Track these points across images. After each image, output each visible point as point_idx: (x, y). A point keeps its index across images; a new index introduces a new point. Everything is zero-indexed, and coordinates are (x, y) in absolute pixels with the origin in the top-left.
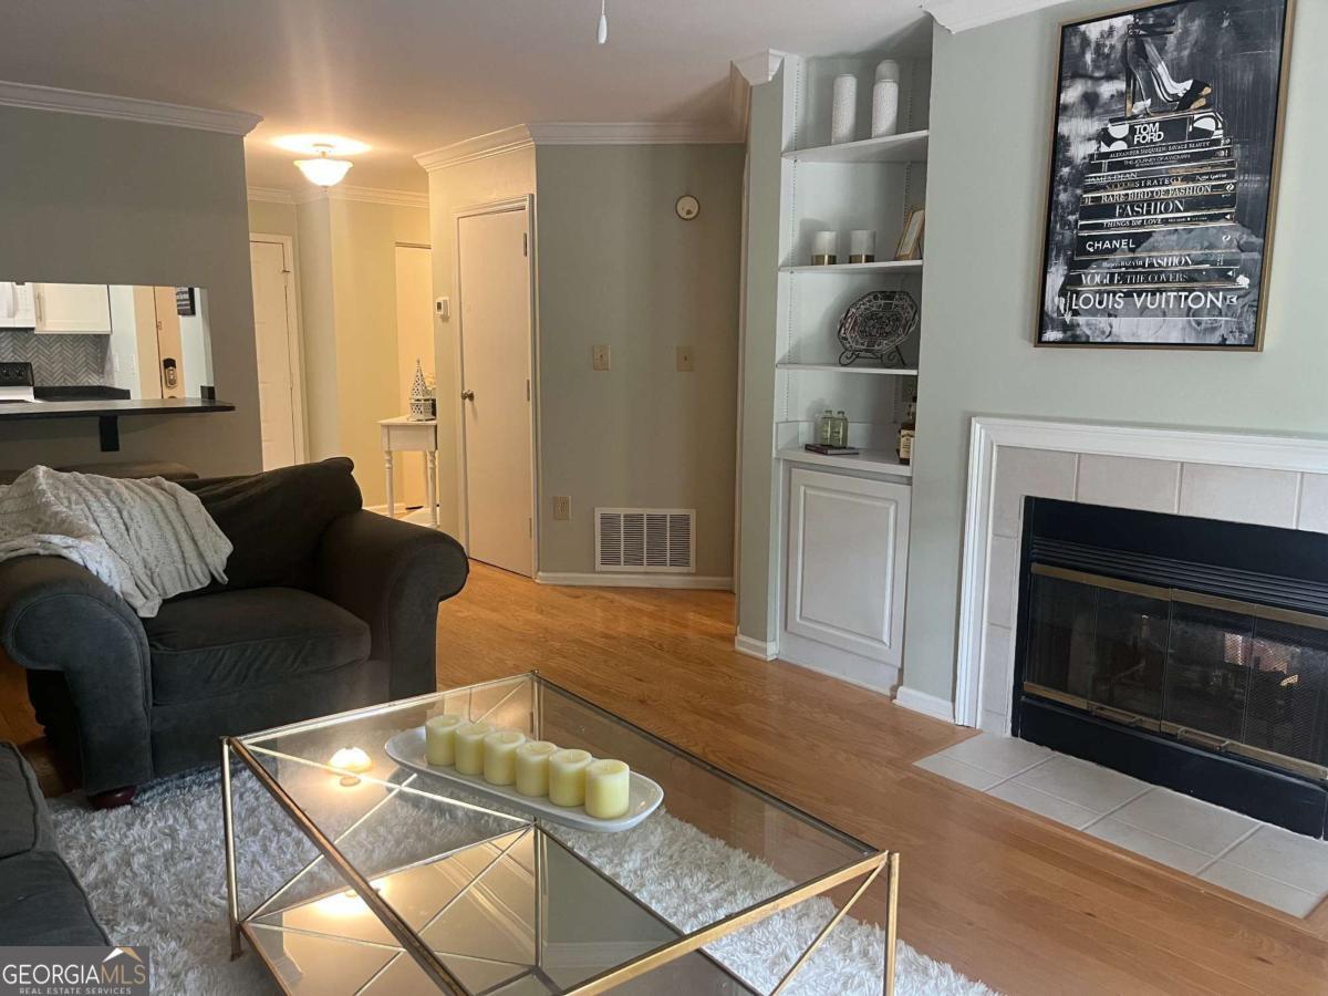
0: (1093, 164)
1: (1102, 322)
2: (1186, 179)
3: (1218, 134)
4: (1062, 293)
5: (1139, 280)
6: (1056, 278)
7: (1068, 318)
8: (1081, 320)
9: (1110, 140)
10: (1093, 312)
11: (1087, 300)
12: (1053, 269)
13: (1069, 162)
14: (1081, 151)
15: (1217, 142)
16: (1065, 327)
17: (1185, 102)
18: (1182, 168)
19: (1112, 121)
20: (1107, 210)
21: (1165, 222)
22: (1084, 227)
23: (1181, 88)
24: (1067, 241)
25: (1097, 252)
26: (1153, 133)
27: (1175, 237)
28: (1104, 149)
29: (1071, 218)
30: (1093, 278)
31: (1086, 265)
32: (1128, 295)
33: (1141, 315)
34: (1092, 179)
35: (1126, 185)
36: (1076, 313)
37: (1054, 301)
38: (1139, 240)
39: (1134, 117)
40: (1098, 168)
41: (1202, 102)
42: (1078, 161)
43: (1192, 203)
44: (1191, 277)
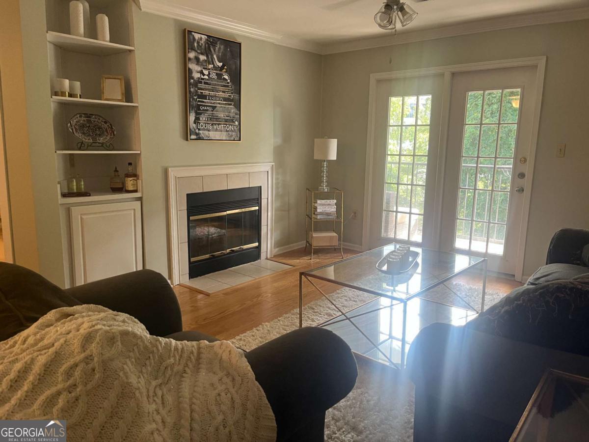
0: (200, 81)
1: (206, 133)
2: (224, 92)
3: (229, 81)
4: (195, 122)
5: (214, 120)
6: (192, 117)
7: (197, 131)
8: (201, 132)
9: (204, 75)
10: (204, 130)
11: (202, 126)
12: (191, 114)
13: (193, 78)
14: (196, 76)
15: (228, 83)
16: (197, 134)
17: (222, 68)
18: (222, 88)
20: (204, 97)
21: (219, 103)
22: (199, 101)
23: (220, 64)
24: (194, 105)
25: (203, 110)
26: (213, 76)
27: (222, 108)
28: (202, 77)
29: (195, 97)
30: (203, 118)
31: (200, 114)
32: (212, 125)
33: (216, 131)
34: (200, 85)
35: (209, 90)
36: (199, 130)
37: (192, 125)
38: (214, 108)
39: (209, 69)
40: (201, 83)
41: (225, 70)
42: (195, 79)
43: (225, 99)
44: (226, 121)
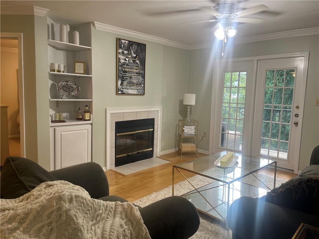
0: (124, 64)
1: (127, 90)
3: (139, 64)
4: (121, 85)
5: (131, 84)
6: (119, 82)
7: (122, 89)
8: (124, 90)
9: (126, 61)
10: (125, 89)
11: (124, 87)
12: (119, 81)
13: (120, 62)
14: (122, 61)
16: (122, 91)
18: (135, 68)
19: (126, 57)
20: (126, 72)
21: (134, 75)
22: (123, 74)
23: (135, 55)
24: (121, 76)
25: (125, 79)
26: (131, 61)
27: (135, 78)
28: (125, 62)
29: (121, 72)
30: (125, 83)
31: (124, 81)
32: (130, 86)
33: (132, 90)
34: (124, 66)
35: (129, 68)
37: (119, 86)
38: (131, 78)
39: (129, 58)
41: (137, 58)
42: (122, 63)
43: (137, 73)
44: (137, 84)
